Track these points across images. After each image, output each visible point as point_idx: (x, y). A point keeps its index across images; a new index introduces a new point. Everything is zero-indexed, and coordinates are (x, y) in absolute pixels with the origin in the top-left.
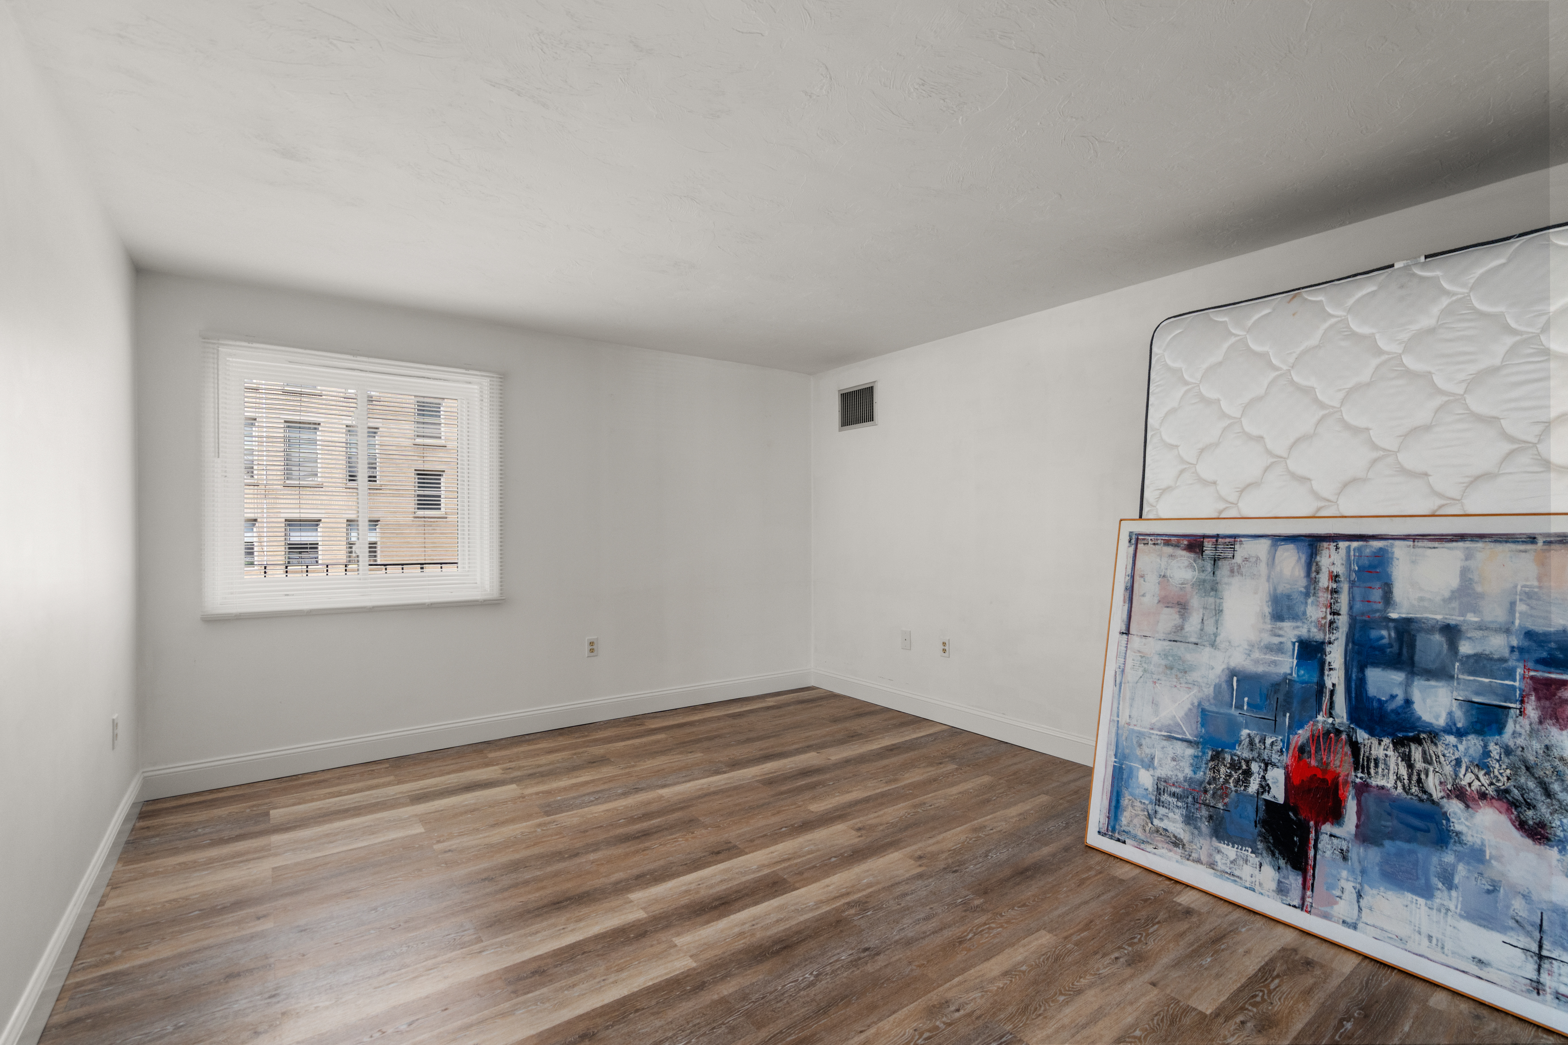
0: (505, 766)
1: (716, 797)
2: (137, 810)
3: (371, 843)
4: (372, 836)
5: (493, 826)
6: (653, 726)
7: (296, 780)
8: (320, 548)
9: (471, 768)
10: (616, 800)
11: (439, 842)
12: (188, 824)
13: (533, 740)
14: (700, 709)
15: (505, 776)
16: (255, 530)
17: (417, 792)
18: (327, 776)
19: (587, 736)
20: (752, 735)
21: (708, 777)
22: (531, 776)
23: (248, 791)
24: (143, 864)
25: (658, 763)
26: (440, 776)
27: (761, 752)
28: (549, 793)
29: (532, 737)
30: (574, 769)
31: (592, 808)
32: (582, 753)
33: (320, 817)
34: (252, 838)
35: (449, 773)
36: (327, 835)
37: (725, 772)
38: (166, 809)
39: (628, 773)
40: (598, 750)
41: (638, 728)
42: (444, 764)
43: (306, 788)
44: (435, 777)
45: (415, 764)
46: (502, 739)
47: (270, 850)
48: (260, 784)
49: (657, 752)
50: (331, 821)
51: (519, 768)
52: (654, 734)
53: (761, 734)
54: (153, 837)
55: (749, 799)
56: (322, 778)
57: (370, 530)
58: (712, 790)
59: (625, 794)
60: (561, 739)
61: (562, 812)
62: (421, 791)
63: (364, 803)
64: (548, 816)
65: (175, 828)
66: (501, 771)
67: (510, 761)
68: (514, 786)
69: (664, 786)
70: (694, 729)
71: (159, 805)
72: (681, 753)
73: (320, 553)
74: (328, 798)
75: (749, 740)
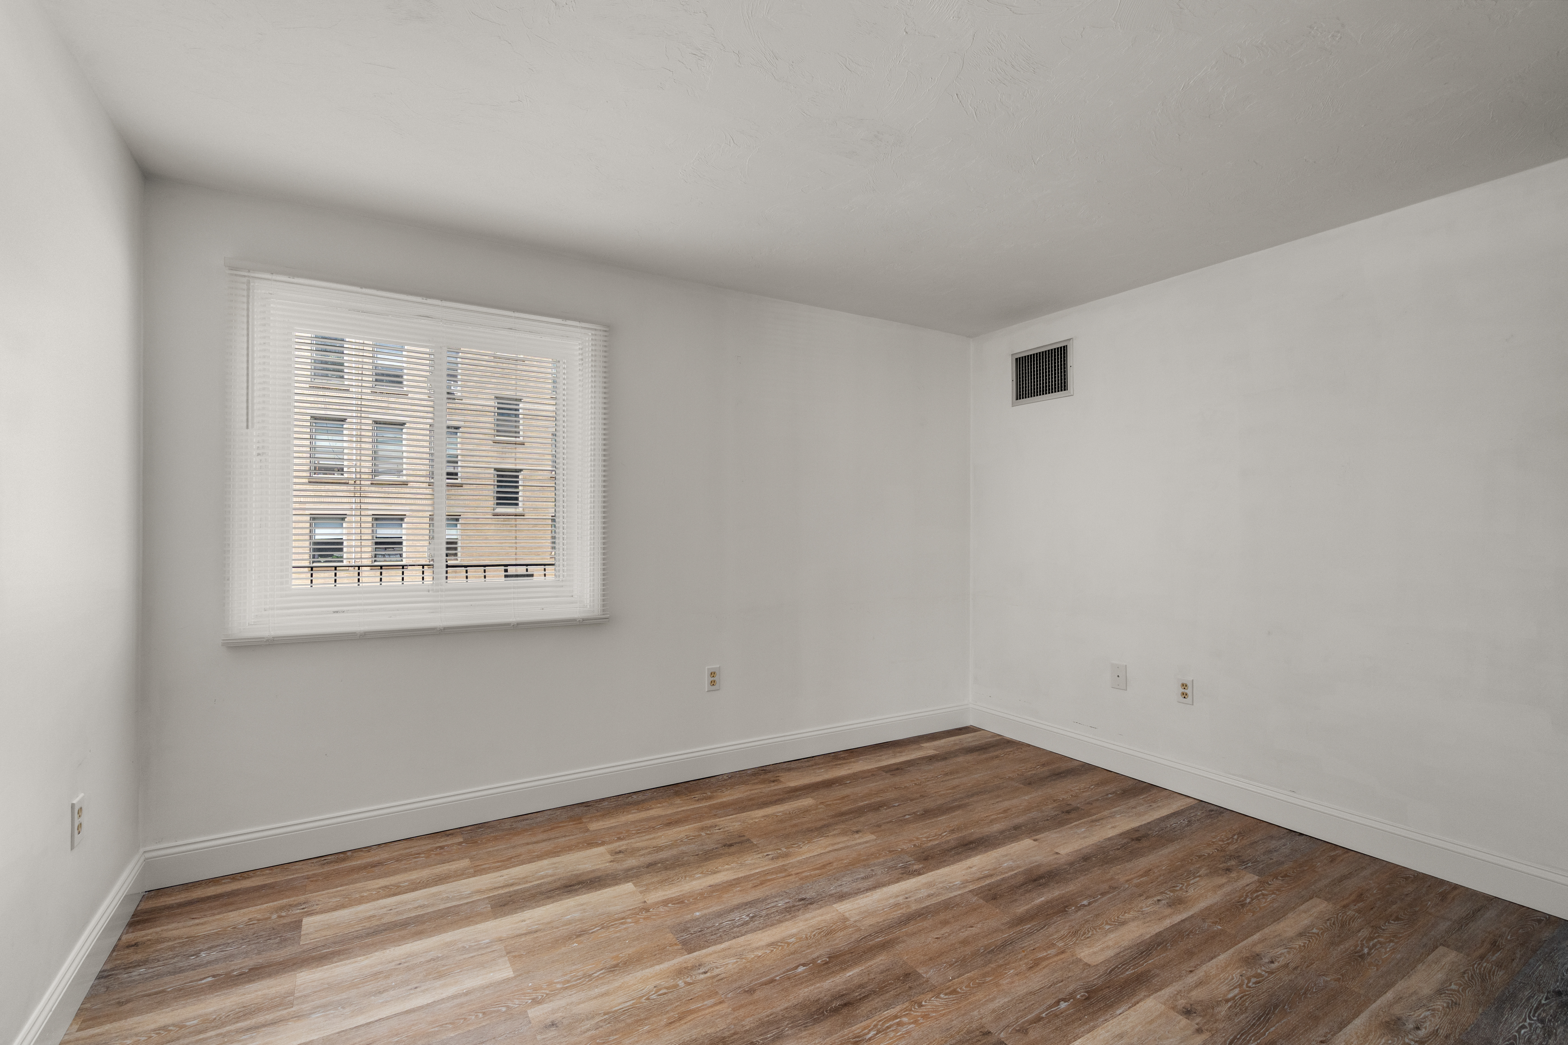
0: (612, 846)
1: (925, 924)
2: (131, 909)
3: (437, 998)
4: (438, 983)
5: (614, 969)
6: (793, 784)
7: (344, 860)
8: (404, 543)
9: (569, 849)
10: (780, 922)
11: (536, 1002)
12: (192, 940)
13: (643, 801)
14: (844, 758)
15: (616, 866)
16: (345, 525)
17: (501, 891)
18: (383, 855)
19: (710, 798)
20: (929, 804)
21: (898, 880)
22: (650, 866)
23: (280, 878)
24: (107, 1027)
25: (820, 851)
26: (530, 861)
27: (955, 836)
28: (679, 902)
29: (641, 797)
30: (706, 857)
31: (749, 937)
32: (711, 827)
33: (368, 935)
34: (270, 975)
35: (540, 857)
36: (376, 975)
37: (918, 873)
38: (170, 907)
39: (783, 869)
40: (732, 823)
41: (774, 787)
42: (534, 839)
43: (356, 876)
44: (523, 863)
45: (496, 838)
46: (603, 800)
47: (292, 1005)
48: (297, 863)
49: (810, 830)
50: (383, 945)
51: (633, 852)
52: (798, 797)
53: (939, 802)
54: (139, 964)
55: (974, 930)
56: (377, 858)
57: (448, 525)
58: (914, 907)
59: (790, 911)
60: (678, 801)
61: (708, 944)
62: (506, 890)
63: (430, 910)
64: (690, 951)
65: (172, 948)
66: (609, 857)
67: (619, 839)
68: (629, 887)
69: (842, 897)
70: (847, 791)
71: (162, 900)
72: (844, 833)
73: (404, 549)
74: (382, 898)
75: (928, 814)
